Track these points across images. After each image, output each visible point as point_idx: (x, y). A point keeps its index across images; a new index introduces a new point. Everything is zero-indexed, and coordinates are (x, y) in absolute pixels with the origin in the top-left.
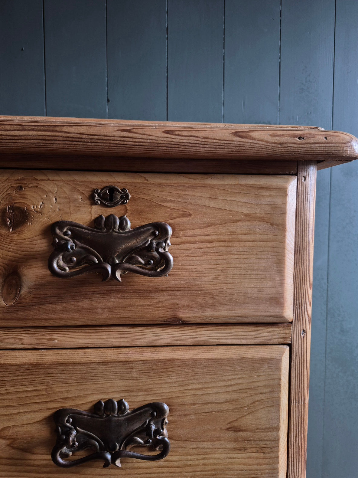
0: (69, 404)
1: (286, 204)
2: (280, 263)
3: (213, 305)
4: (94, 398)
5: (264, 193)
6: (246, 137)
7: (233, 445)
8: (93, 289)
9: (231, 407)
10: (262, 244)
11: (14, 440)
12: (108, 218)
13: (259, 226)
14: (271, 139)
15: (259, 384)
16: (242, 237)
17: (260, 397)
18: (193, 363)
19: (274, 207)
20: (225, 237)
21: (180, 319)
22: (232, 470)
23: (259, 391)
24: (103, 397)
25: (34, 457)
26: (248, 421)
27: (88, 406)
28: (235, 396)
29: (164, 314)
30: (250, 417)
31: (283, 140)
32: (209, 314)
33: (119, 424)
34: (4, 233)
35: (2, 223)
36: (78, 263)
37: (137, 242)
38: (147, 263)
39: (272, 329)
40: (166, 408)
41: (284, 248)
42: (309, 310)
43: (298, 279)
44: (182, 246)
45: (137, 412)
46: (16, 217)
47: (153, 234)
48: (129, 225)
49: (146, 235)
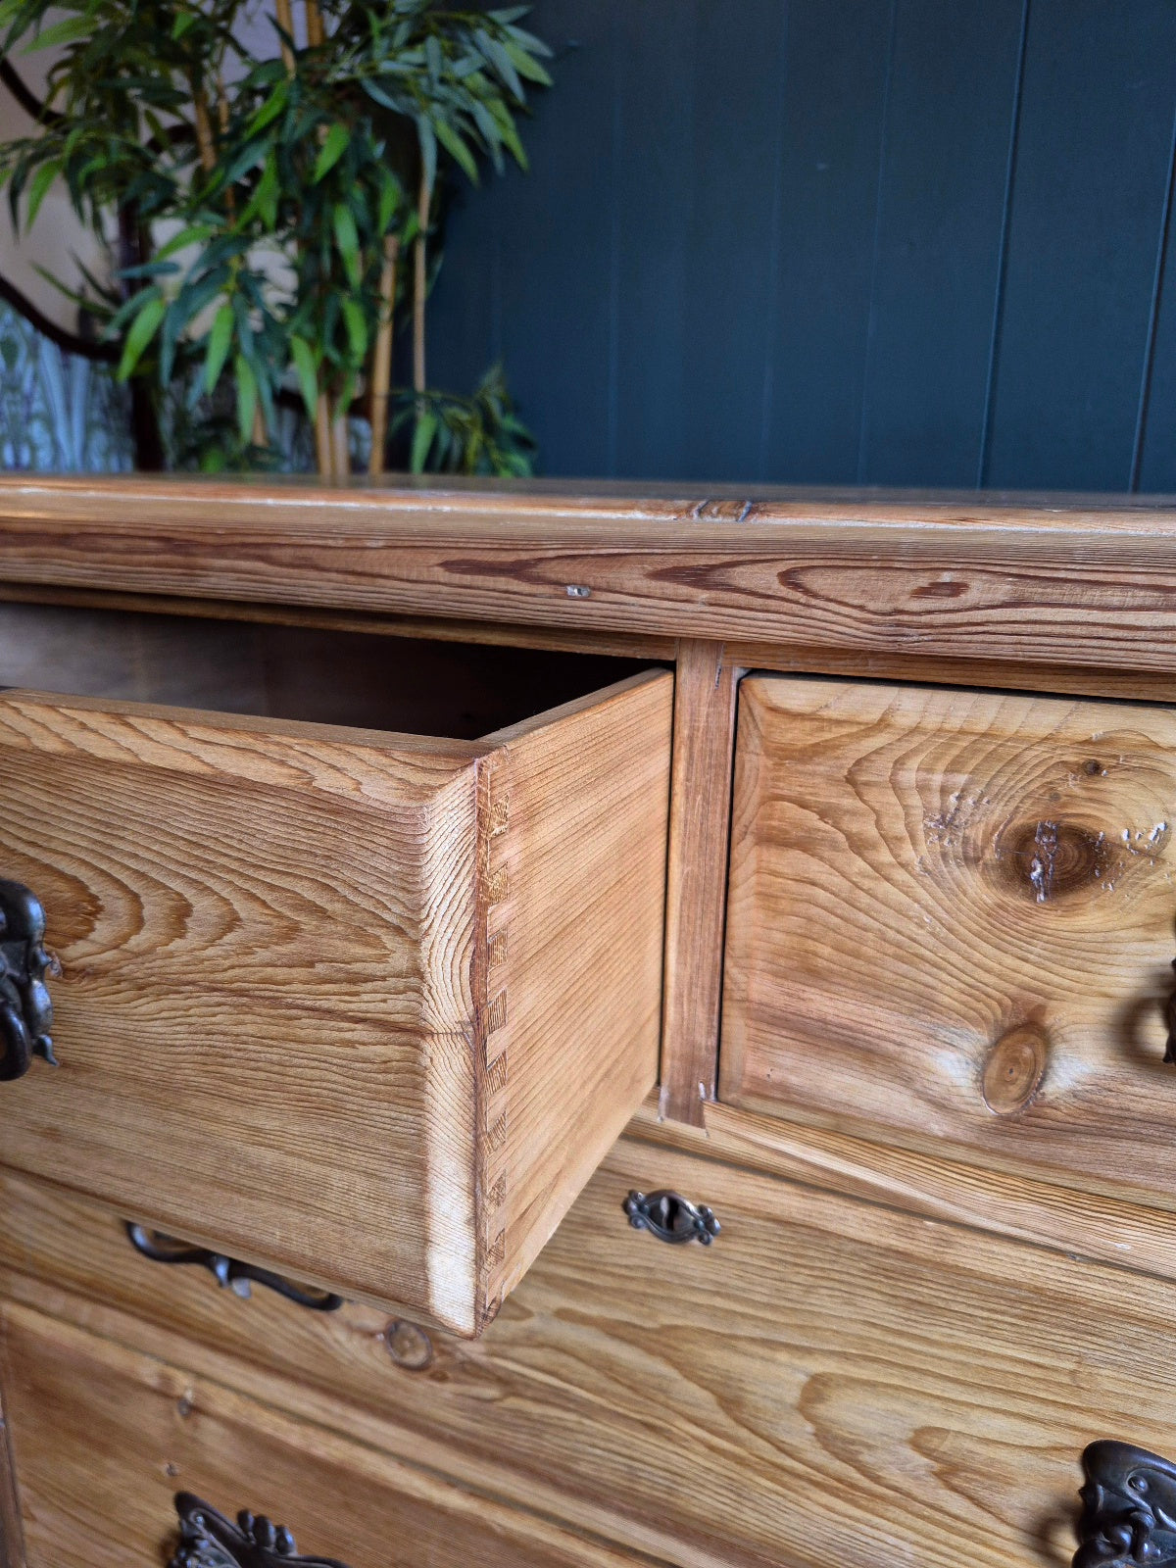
0: (1138, 1436)
11: (956, 1468)
34: (1016, 901)
35: (1014, 872)
46: (1064, 859)
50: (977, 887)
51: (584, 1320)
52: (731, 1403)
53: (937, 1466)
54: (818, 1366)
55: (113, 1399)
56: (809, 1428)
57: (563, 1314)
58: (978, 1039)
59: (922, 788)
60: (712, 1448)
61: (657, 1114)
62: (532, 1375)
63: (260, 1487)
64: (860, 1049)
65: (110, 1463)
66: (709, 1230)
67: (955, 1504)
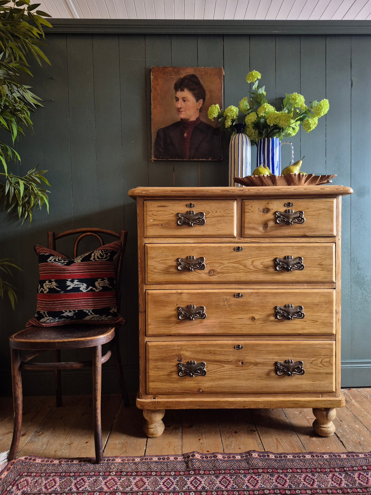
0: (278, 256)
1: (333, 205)
2: (332, 220)
3: (314, 232)
4: (284, 255)
5: (327, 203)
6: (324, 190)
7: (320, 269)
8: (284, 227)
9: (319, 258)
10: (327, 216)
11: (265, 265)
12: (288, 210)
13: (326, 211)
14: (329, 190)
15: (327, 253)
16: (322, 214)
17: (327, 256)
18: (309, 247)
19: (330, 206)
20: (318, 214)
21: (306, 235)
22: (320, 276)
24: (287, 255)
25: (269, 270)
26: (324, 263)
27: (283, 257)
28: (320, 256)
29: (302, 234)
30: (325, 261)
31: (333, 190)
32: (314, 234)
33: (291, 261)
34: (264, 214)
35: (264, 212)
36: (281, 221)
37: (295, 216)
38: (298, 221)
39: (330, 238)
40: (303, 258)
41: (333, 217)
42: (340, 234)
43: (337, 225)
44: (307, 217)
45: (295, 259)
46: (267, 210)
47: (300, 214)
48: (293, 211)
49: (297, 214)
50: (261, 213)
51: (231, 263)
52: (245, 266)
53: (263, 266)
54: (252, 259)
55: (168, 297)
56: (252, 266)
57: (228, 263)
58: (262, 226)
59: (257, 206)
60: (244, 272)
61: (236, 240)
62: (225, 271)
63: (191, 301)
64: (254, 228)
65: (167, 308)
66: (242, 249)
67: (265, 269)
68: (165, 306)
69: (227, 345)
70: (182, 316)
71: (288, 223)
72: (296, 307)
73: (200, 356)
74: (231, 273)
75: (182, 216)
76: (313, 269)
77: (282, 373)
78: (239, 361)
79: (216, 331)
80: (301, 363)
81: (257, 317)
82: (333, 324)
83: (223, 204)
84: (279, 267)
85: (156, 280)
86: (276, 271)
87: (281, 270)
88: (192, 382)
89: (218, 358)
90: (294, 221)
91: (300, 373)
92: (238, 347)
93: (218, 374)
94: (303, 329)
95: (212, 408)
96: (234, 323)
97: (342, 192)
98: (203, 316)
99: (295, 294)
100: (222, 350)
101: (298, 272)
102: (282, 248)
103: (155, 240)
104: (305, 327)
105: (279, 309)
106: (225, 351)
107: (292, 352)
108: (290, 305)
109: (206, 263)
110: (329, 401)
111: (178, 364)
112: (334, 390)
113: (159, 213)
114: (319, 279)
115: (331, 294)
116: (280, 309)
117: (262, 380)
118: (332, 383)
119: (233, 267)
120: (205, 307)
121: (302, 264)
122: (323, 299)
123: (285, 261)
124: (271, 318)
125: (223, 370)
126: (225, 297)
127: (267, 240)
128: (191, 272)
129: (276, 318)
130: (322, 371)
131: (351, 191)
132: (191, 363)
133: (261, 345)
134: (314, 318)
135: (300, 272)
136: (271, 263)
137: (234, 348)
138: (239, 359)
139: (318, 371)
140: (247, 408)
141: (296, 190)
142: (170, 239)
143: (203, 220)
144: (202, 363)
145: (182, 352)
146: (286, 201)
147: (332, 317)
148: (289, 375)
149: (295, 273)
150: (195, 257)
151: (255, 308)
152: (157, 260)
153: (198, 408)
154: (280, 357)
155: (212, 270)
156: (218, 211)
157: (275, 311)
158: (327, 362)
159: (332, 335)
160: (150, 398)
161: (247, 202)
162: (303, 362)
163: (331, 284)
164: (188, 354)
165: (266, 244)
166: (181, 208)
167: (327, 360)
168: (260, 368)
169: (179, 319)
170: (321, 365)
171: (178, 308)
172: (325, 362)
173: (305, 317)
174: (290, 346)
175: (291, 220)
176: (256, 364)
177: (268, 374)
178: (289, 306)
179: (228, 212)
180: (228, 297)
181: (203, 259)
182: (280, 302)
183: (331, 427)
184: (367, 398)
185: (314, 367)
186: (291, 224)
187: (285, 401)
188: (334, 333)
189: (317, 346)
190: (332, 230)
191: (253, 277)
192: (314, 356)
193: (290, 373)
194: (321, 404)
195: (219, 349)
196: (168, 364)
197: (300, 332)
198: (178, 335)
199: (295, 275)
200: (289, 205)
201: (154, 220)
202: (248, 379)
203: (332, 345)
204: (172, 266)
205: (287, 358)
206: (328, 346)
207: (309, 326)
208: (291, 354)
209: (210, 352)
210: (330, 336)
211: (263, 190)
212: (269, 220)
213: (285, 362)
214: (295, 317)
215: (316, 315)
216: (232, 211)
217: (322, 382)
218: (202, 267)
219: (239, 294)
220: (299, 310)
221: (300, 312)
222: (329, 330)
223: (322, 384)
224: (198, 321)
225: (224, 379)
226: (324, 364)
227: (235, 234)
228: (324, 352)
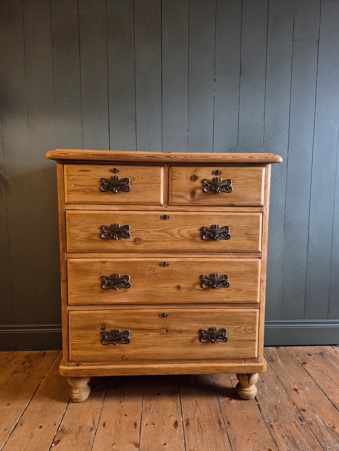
0: (205, 226)
1: (262, 174)
2: (261, 190)
3: (242, 201)
4: (211, 224)
5: (256, 171)
6: (252, 158)
7: (247, 239)
8: (212, 196)
9: (246, 228)
10: (256, 185)
11: (192, 234)
12: (216, 178)
13: (255, 180)
14: (258, 158)
15: (254, 222)
16: (251, 183)
17: (254, 226)
18: (236, 217)
19: (259, 175)
20: (246, 183)
21: (233, 204)
22: (246, 245)
23: (254, 224)
24: (214, 224)
25: (196, 239)
26: (251, 232)
27: (210, 226)
28: (247, 225)
29: (229, 203)
31: (261, 158)
32: (241, 203)
33: (217, 231)
34: (192, 182)
35: (191, 180)
36: (209, 190)
37: (224, 184)
38: (226, 190)
39: (258, 208)
40: (229, 227)
41: (261, 186)
42: (268, 203)
43: (265, 194)
44: (235, 185)
45: (222, 228)
46: (194, 178)
47: (227, 182)
48: (221, 180)
49: (226, 183)
50: (189, 181)
51: (157, 231)
52: (171, 235)
53: (190, 234)
54: (179, 228)
55: (91, 266)
56: (179, 235)
57: (154, 231)
58: (190, 194)
59: (184, 174)
60: (170, 241)
61: (163, 208)
62: (151, 239)
63: (115, 269)
64: (181, 197)
65: (89, 277)
66: (169, 217)
67: (192, 238)
68: (89, 275)
69: (152, 314)
70: (105, 285)
71: (215, 192)
72: (222, 277)
73: (124, 325)
74: (157, 241)
75: (106, 182)
76: (239, 238)
77: (206, 340)
78: (164, 329)
79: (142, 300)
80: (224, 330)
81: (182, 286)
82: (257, 292)
83: (150, 170)
84: (206, 236)
85: (78, 248)
86: (203, 240)
87: (208, 239)
88: (116, 350)
89: (142, 326)
90: (221, 190)
91: (223, 340)
92: (163, 315)
93: (142, 341)
94: (228, 297)
95: (135, 374)
96: (159, 292)
97: (270, 161)
98: (127, 286)
99: (221, 263)
100: (147, 318)
101: (224, 241)
102: (209, 218)
103: (77, 207)
104: (229, 296)
105: (204, 278)
106: (150, 319)
107: (216, 319)
108: (216, 274)
109: (132, 231)
110: (251, 366)
111: (102, 333)
112: (256, 357)
113: (80, 177)
114: (246, 249)
115: (257, 263)
116: (206, 278)
117: (186, 347)
118: (254, 350)
119: (159, 236)
120: (129, 276)
121: (229, 233)
122: (248, 269)
123: (212, 230)
124: (197, 287)
125: (147, 338)
126: (151, 266)
127: (195, 209)
128: (116, 241)
129: (202, 287)
130: (245, 338)
131: (281, 160)
132: (115, 331)
133: (186, 313)
134: (239, 287)
135: (227, 242)
136: (198, 232)
137: (159, 316)
138: (164, 327)
139: (242, 338)
140: (171, 374)
141: (224, 158)
142: (93, 205)
143: (128, 187)
144: (126, 331)
145: (106, 321)
146: (215, 169)
147: (257, 286)
148: (212, 342)
149: (221, 242)
150: (119, 225)
151: (181, 277)
152: (79, 227)
153: (121, 375)
154: (205, 325)
155: (138, 238)
156: (144, 177)
157: (201, 280)
158: (250, 329)
159: (256, 303)
160: (74, 366)
161: (174, 169)
162: (226, 329)
163: (257, 253)
164: (111, 322)
165: (193, 212)
166: (105, 172)
167: (251, 327)
168: (184, 335)
169: (102, 288)
170: (245, 333)
171: (102, 277)
172: (248, 330)
173: (230, 286)
174: (215, 315)
175: (219, 189)
176: (180, 332)
177: (192, 341)
178: (214, 275)
179: (154, 178)
180: (153, 266)
181: (129, 227)
182: (207, 271)
183: (252, 390)
184: (293, 357)
185: (237, 334)
186: (218, 192)
187: (208, 367)
188: (258, 301)
189: (241, 314)
190: (260, 200)
191: (179, 246)
192: (239, 323)
193: (213, 340)
194: (243, 370)
195: (144, 318)
196: (91, 332)
197: (225, 300)
198: (101, 304)
199: (221, 244)
200: (217, 173)
201: (75, 185)
202: (172, 346)
203: (255, 313)
204: (95, 234)
205: (211, 326)
206: (251, 314)
207: (234, 294)
208: (215, 322)
209: (135, 321)
210: (255, 304)
211: (190, 157)
212: (197, 188)
213: (210, 329)
214: (220, 286)
215: (242, 284)
216: (158, 177)
217: (244, 349)
218: (127, 236)
219: (165, 263)
220: (224, 279)
221: (225, 281)
222: (253, 299)
223: (244, 351)
224: (122, 290)
225: (148, 346)
226: (248, 331)
227: (162, 202)
228: (247, 320)
